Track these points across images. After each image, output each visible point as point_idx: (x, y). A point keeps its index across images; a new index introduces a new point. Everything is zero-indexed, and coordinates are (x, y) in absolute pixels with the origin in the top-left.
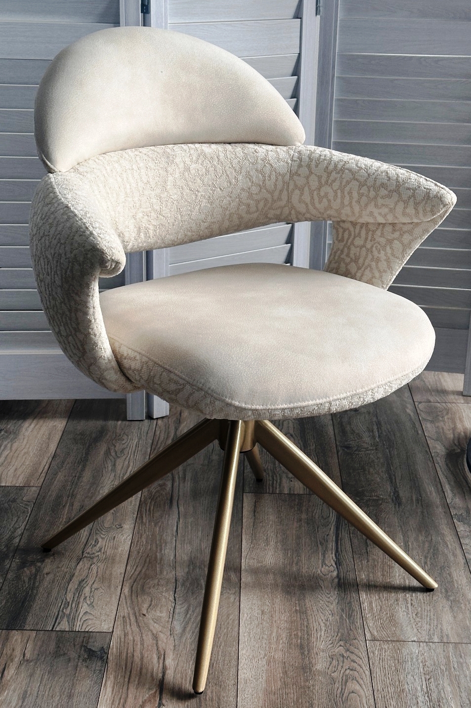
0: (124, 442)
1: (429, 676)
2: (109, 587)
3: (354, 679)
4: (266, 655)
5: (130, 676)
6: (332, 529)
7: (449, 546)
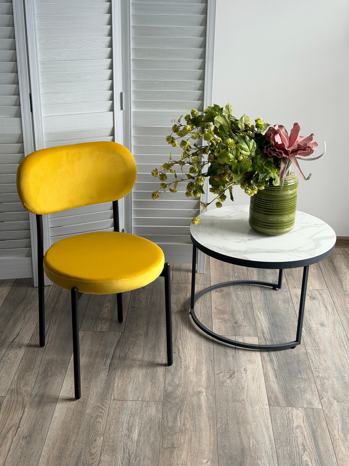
0: (32, 304)
1: (132, 415)
2: (9, 376)
3: (101, 417)
4: (67, 406)
5: (9, 415)
6: (113, 349)
7: (161, 357)
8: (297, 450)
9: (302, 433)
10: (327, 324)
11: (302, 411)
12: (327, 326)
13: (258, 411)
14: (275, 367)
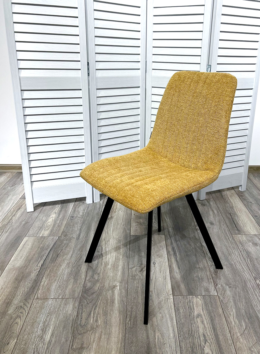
1: (50, 314)
8: (199, 341)
9: (202, 322)
10: (215, 223)
11: (201, 299)
12: (215, 224)
13: (164, 301)
14: (178, 259)
